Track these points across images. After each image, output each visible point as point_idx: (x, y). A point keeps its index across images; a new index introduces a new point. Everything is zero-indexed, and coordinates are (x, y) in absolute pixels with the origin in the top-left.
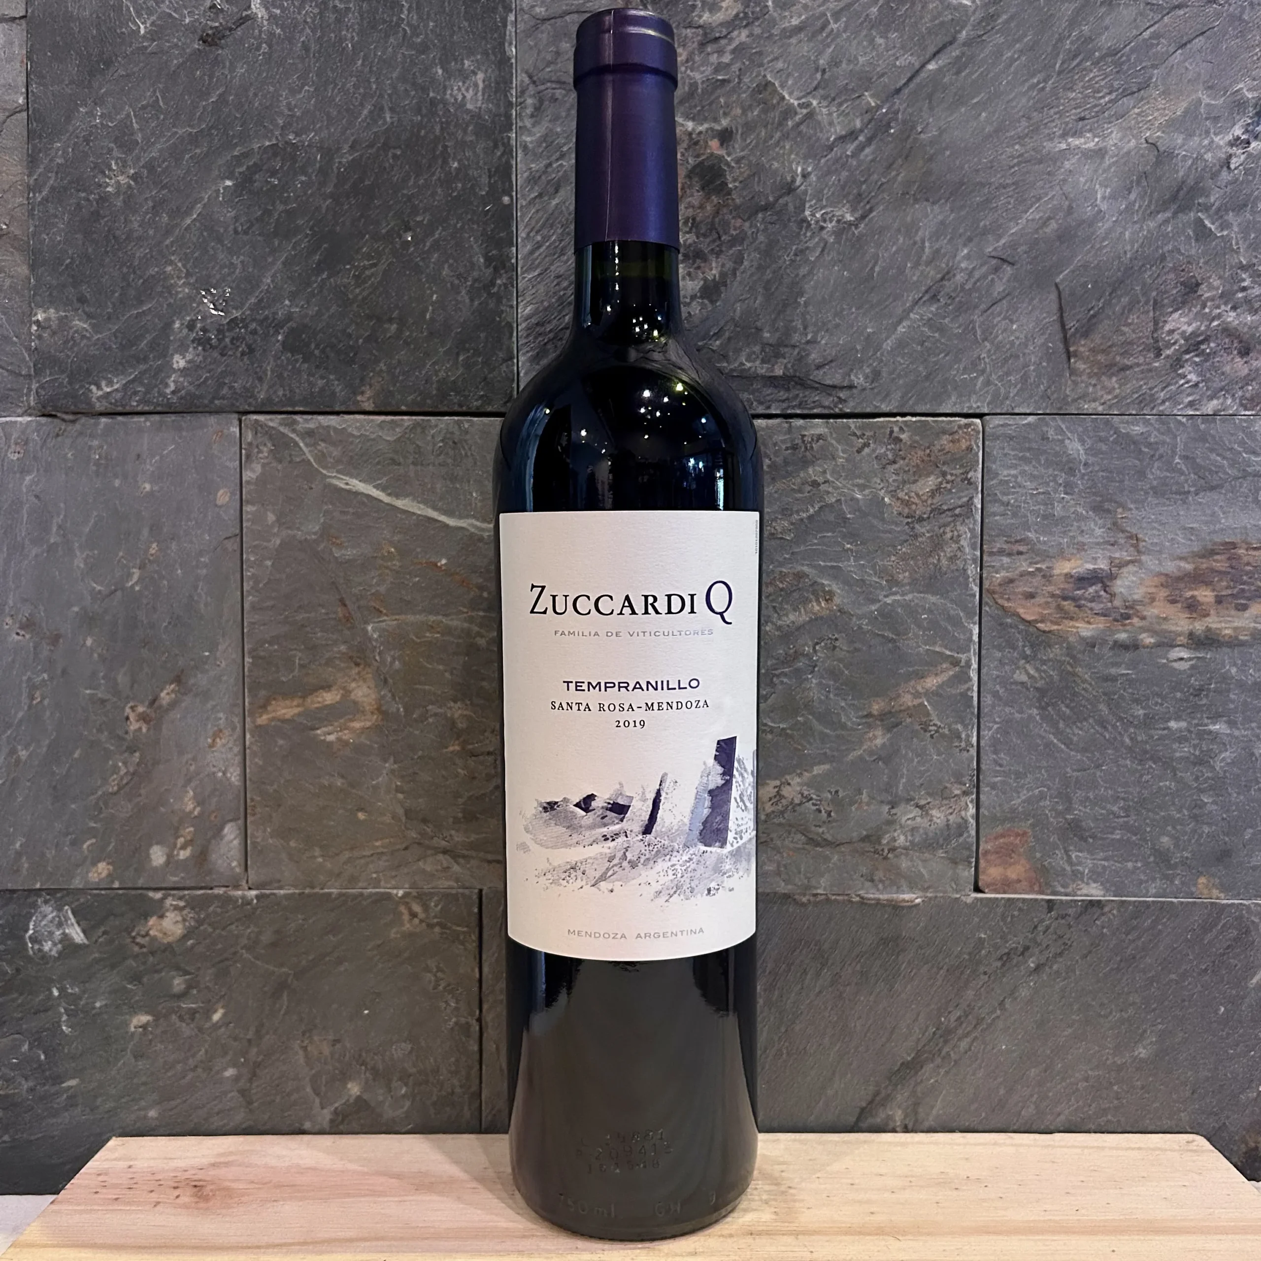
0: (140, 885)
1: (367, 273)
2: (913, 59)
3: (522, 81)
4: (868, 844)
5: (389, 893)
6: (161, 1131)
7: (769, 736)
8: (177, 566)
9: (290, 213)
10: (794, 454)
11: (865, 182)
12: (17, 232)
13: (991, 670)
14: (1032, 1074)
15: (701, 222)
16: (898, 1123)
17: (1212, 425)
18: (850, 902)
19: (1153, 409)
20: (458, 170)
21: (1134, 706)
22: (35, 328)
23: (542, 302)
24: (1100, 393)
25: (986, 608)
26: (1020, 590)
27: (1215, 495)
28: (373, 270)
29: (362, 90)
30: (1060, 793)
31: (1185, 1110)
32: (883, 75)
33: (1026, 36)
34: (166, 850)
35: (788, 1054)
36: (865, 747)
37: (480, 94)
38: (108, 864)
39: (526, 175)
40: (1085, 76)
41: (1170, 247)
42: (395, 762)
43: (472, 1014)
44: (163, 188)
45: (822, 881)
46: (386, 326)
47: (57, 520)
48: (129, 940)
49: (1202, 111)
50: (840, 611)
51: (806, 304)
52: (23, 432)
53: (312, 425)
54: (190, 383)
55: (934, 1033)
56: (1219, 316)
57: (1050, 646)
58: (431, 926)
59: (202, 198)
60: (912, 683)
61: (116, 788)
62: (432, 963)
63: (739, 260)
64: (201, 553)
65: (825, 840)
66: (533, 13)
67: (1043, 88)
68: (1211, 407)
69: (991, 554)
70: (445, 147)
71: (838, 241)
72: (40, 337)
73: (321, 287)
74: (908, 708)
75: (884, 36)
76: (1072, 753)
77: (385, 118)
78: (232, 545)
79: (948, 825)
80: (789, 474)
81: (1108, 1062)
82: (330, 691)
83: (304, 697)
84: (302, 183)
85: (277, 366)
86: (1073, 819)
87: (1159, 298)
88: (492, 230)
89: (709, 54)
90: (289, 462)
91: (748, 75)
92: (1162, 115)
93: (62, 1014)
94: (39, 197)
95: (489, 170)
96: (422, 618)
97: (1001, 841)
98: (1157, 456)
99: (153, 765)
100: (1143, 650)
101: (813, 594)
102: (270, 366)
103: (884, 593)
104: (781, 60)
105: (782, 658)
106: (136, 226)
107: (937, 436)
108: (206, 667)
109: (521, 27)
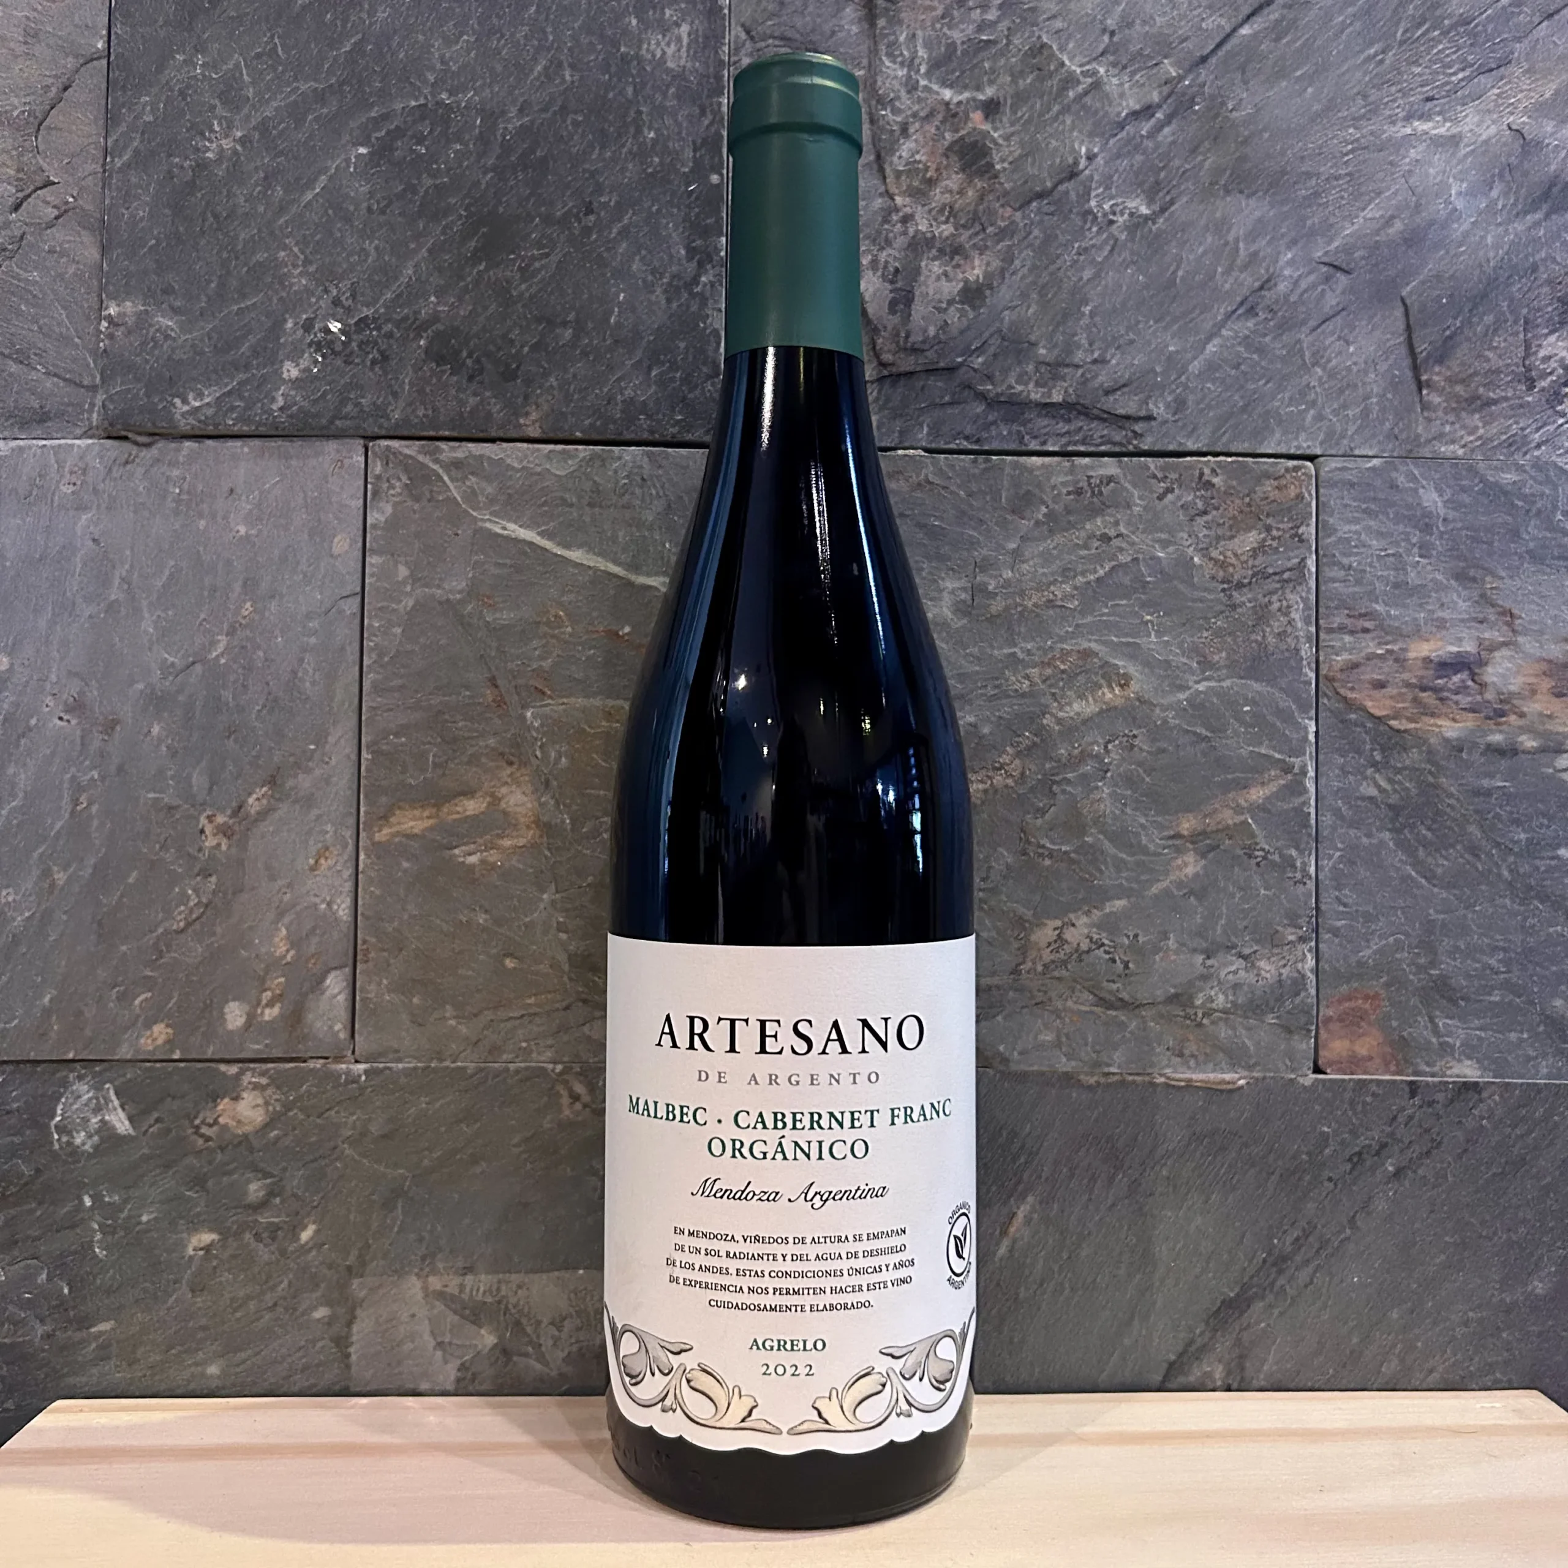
0: (209, 1055)
1: (537, 265)
2: (1223, 21)
3: (737, 37)
4: (1176, 1007)
5: (544, 1069)
6: (223, 1392)
7: (1047, 862)
8: (277, 632)
9: (440, 189)
10: (1076, 501)
11: (1164, 167)
12: (89, 207)
13: (1332, 780)
14: (1395, 1316)
15: (960, 210)
16: (1219, 1383)
18: (1153, 1084)
19: (1525, 454)
20: (655, 141)
21: (1514, 828)
22: (105, 324)
24: (1459, 434)
25: (1324, 700)
26: (1368, 677)
28: (544, 261)
29: (535, 42)
30: (1421, 941)
32: (1186, 39)
34: (247, 1008)
36: (1172, 878)
37: (684, 49)
38: (168, 1026)
40: (1433, 47)
41: (1543, 255)
42: (557, 892)
44: (277, 156)
45: (1118, 1056)
46: (559, 330)
47: (122, 571)
48: (190, 1131)
50: (1138, 699)
51: (1092, 314)
52: (81, 458)
53: (459, 455)
54: (304, 398)
55: (1264, 1261)
57: (1405, 749)
58: (597, 1113)
59: (327, 169)
60: (1232, 794)
61: (182, 924)
63: (1008, 258)
64: (309, 616)
65: (1121, 1000)
67: (1382, 61)
69: (1330, 631)
70: (639, 112)
71: (1132, 237)
72: (111, 337)
73: (477, 282)
74: (1228, 827)
76: (1436, 890)
77: (563, 79)
78: (351, 607)
79: (1280, 981)
80: (1071, 526)
81: (1494, 1300)
82: (472, 798)
83: (438, 806)
84: (456, 152)
85: (417, 378)
86: (1440, 976)
87: (1531, 317)
88: (697, 215)
89: (971, 9)
90: (429, 501)
91: (1019, 35)
92: (1527, 98)
93: (95, 1231)
94: (118, 163)
95: (694, 142)
96: (597, 702)
97: (1347, 1005)
98: (1534, 511)
99: (234, 894)
100: (1523, 756)
101: (1103, 677)
102: (407, 378)
103: (1195, 678)
104: (1060, 19)
105: (1064, 760)
106: (241, 200)
107: (1259, 481)
108: (311, 764)
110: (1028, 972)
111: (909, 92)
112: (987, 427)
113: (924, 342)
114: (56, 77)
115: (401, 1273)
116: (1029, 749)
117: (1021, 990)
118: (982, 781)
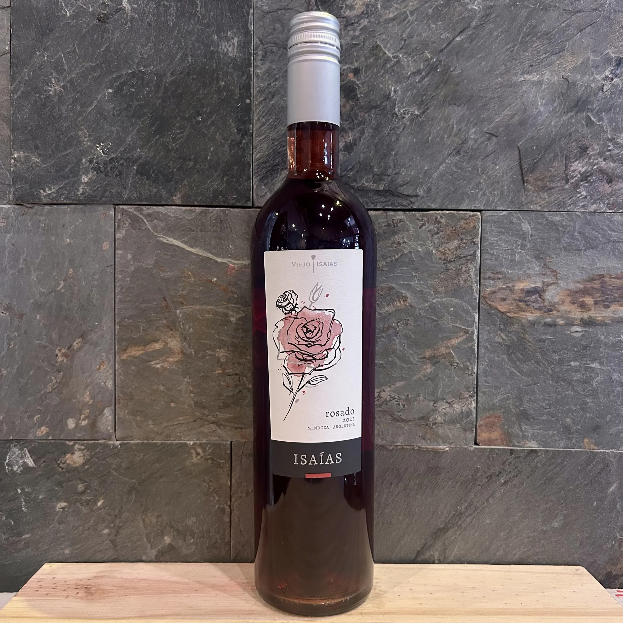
0: (62, 438)
1: (179, 136)
2: (449, 35)
3: (257, 43)
4: (422, 421)
5: (186, 443)
6: (71, 560)
8: (83, 280)
9: (141, 106)
10: (388, 229)
11: (425, 95)
12: (6, 114)
13: (484, 336)
14: (502, 535)
15: (344, 114)
16: (436, 560)
17: (593, 217)
18: (414, 449)
19: (564, 208)
20: (224, 86)
21: (554, 354)
22: (13, 161)
23: (265, 152)
24: (539, 201)
25: (482, 306)
26: (499, 297)
27: (594, 251)
28: (182, 135)
30: (517, 397)
31: (576, 553)
32: (434, 42)
33: (504, 24)
34: (76, 421)
35: (382, 524)
36: (422, 373)
37: (236, 48)
38: (47, 427)
39: (258, 89)
40: (533, 45)
41: (574, 129)
42: (190, 378)
43: (227, 504)
44: (77, 93)
45: (401, 439)
46: (188, 162)
47: (23, 257)
48: (56, 465)
49: (590, 63)
50: (410, 306)
51: (396, 155)
52: (6, 213)
53: (150, 211)
54: (90, 190)
55: (454, 514)
56: (597, 164)
57: (513, 324)
58: (206, 460)
59: (97, 98)
60: (445, 342)
61: (51, 390)
62: (207, 478)
63: (362, 132)
64: (94, 274)
65: (402, 419)
66: (262, 9)
67: (513, 50)
68: (593, 208)
69: (485, 279)
70: (218, 74)
71: (411, 124)
72: (15, 166)
73: (156, 143)
74: (443, 354)
75: (435, 23)
76: (523, 377)
77: (188, 61)
78: (110, 270)
79: (462, 412)
80: (386, 238)
81: (539, 529)
82: (158, 342)
83: (145, 346)
84: (147, 91)
85: (133, 182)
86: (523, 410)
87: (568, 154)
88: (241, 116)
89: (349, 31)
90: (139, 229)
91: (368, 41)
92: (571, 65)
93: (22, 502)
94: (16, 96)
95: (240, 86)
96: (204, 307)
97: (488, 420)
98: (566, 232)
99: (69, 378)
100: (558, 327)
101: (397, 297)
102: (130, 181)
103: (432, 297)
104: (384, 35)
105: (382, 329)
106: (64, 111)
107: (459, 220)
108: (97, 330)
109: (256, 16)
115: (135, 517)
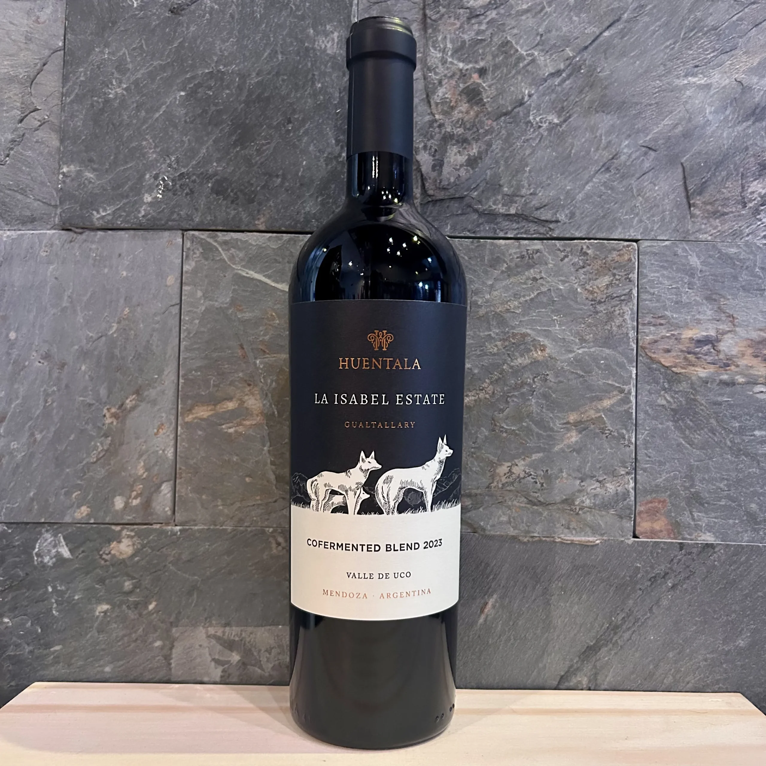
0: (107, 521)
1: (264, 148)
2: (595, 29)
4: (566, 505)
5: (264, 530)
7: (505, 435)
8: (140, 322)
9: (219, 112)
10: (521, 261)
11: (566, 100)
12: (55, 121)
13: (644, 398)
15: (467, 121)
16: (585, 686)
18: (554, 542)
19: (741, 239)
20: (321, 89)
21: (733, 421)
22: (61, 176)
24: (709, 229)
25: (640, 358)
26: (661, 347)
28: (268, 146)
29: (265, 41)
30: (686, 475)
32: (577, 38)
33: (661, 18)
34: (125, 499)
36: (565, 443)
37: (335, 44)
38: (88, 507)
40: (698, 41)
41: (751, 142)
42: (270, 446)
44: (142, 96)
45: (539, 528)
46: (274, 179)
47: (68, 293)
48: (98, 556)
50: (549, 357)
51: (530, 172)
52: (50, 239)
53: (227, 238)
54: (154, 211)
55: (608, 628)
57: (680, 382)
59: (166, 103)
60: (594, 403)
61: (95, 460)
63: (490, 144)
64: (155, 315)
65: (539, 501)
67: (673, 48)
69: (644, 324)
70: (314, 75)
71: (550, 135)
72: (64, 182)
73: (236, 156)
74: (592, 419)
75: (578, 15)
76: (694, 450)
77: (278, 58)
78: (175, 310)
79: (617, 493)
80: (518, 273)
81: (719, 649)
82: (231, 401)
83: (215, 405)
85: (207, 202)
86: (696, 492)
87: (745, 172)
88: (341, 124)
89: (473, 24)
90: (212, 260)
91: (496, 37)
92: (745, 65)
93: (53, 603)
94: (68, 100)
95: (340, 89)
97: (650, 505)
98: (745, 267)
99: (119, 445)
100: (738, 386)
101: (533, 346)
102: (202, 201)
103: (577, 347)
104: (516, 29)
105: (513, 386)
106: (125, 117)
107: (610, 251)
108: (156, 385)
109: (361, 6)
110: (495, 487)
111: (443, 64)
112: (478, 226)
113: (448, 185)
114: (40, 59)
115: (195, 625)
116: (497, 380)
117: (491, 496)
118: (474, 396)
